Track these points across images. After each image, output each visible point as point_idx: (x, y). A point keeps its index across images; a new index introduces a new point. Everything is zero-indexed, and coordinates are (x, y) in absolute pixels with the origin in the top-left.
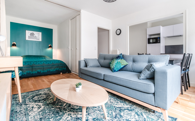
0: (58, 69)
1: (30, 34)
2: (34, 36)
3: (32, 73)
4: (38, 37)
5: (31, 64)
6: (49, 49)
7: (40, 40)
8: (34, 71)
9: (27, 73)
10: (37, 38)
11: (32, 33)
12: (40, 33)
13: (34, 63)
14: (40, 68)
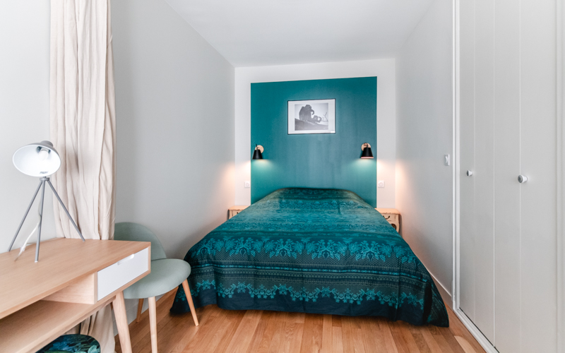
0: (377, 297)
1: (300, 113)
2: (312, 117)
3: (256, 296)
4: (325, 119)
5: (253, 253)
6: (365, 162)
7: (331, 129)
8: (262, 287)
9: (235, 291)
10: (321, 123)
11: (304, 106)
12: (332, 103)
13: (264, 244)
14: (285, 277)
